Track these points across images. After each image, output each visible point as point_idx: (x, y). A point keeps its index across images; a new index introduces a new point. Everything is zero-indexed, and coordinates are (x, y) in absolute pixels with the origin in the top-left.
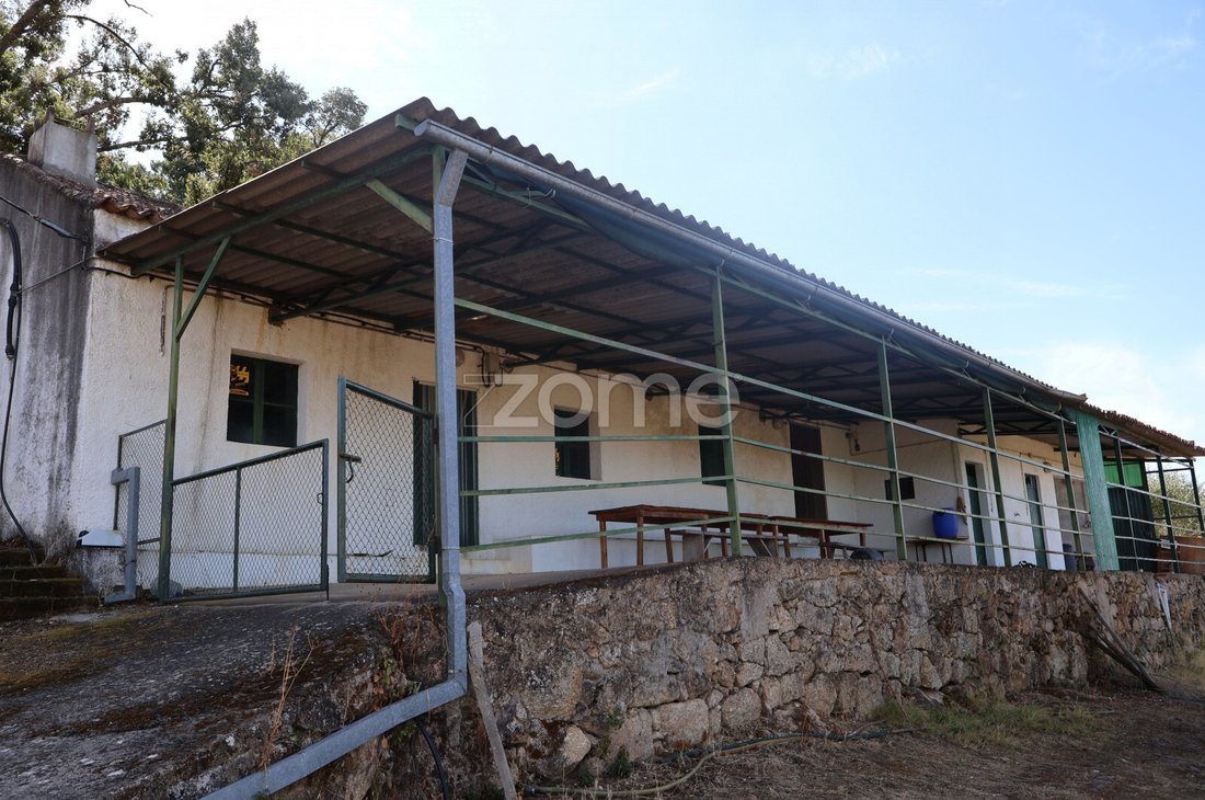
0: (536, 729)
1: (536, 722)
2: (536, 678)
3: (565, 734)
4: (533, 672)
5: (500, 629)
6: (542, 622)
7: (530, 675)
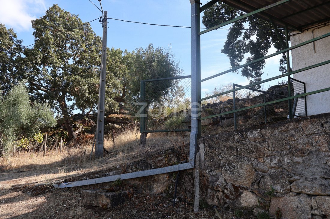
0: (228, 187)
1: (229, 184)
2: (227, 167)
3: (242, 193)
4: (226, 164)
5: (210, 147)
6: (231, 144)
7: (225, 165)
